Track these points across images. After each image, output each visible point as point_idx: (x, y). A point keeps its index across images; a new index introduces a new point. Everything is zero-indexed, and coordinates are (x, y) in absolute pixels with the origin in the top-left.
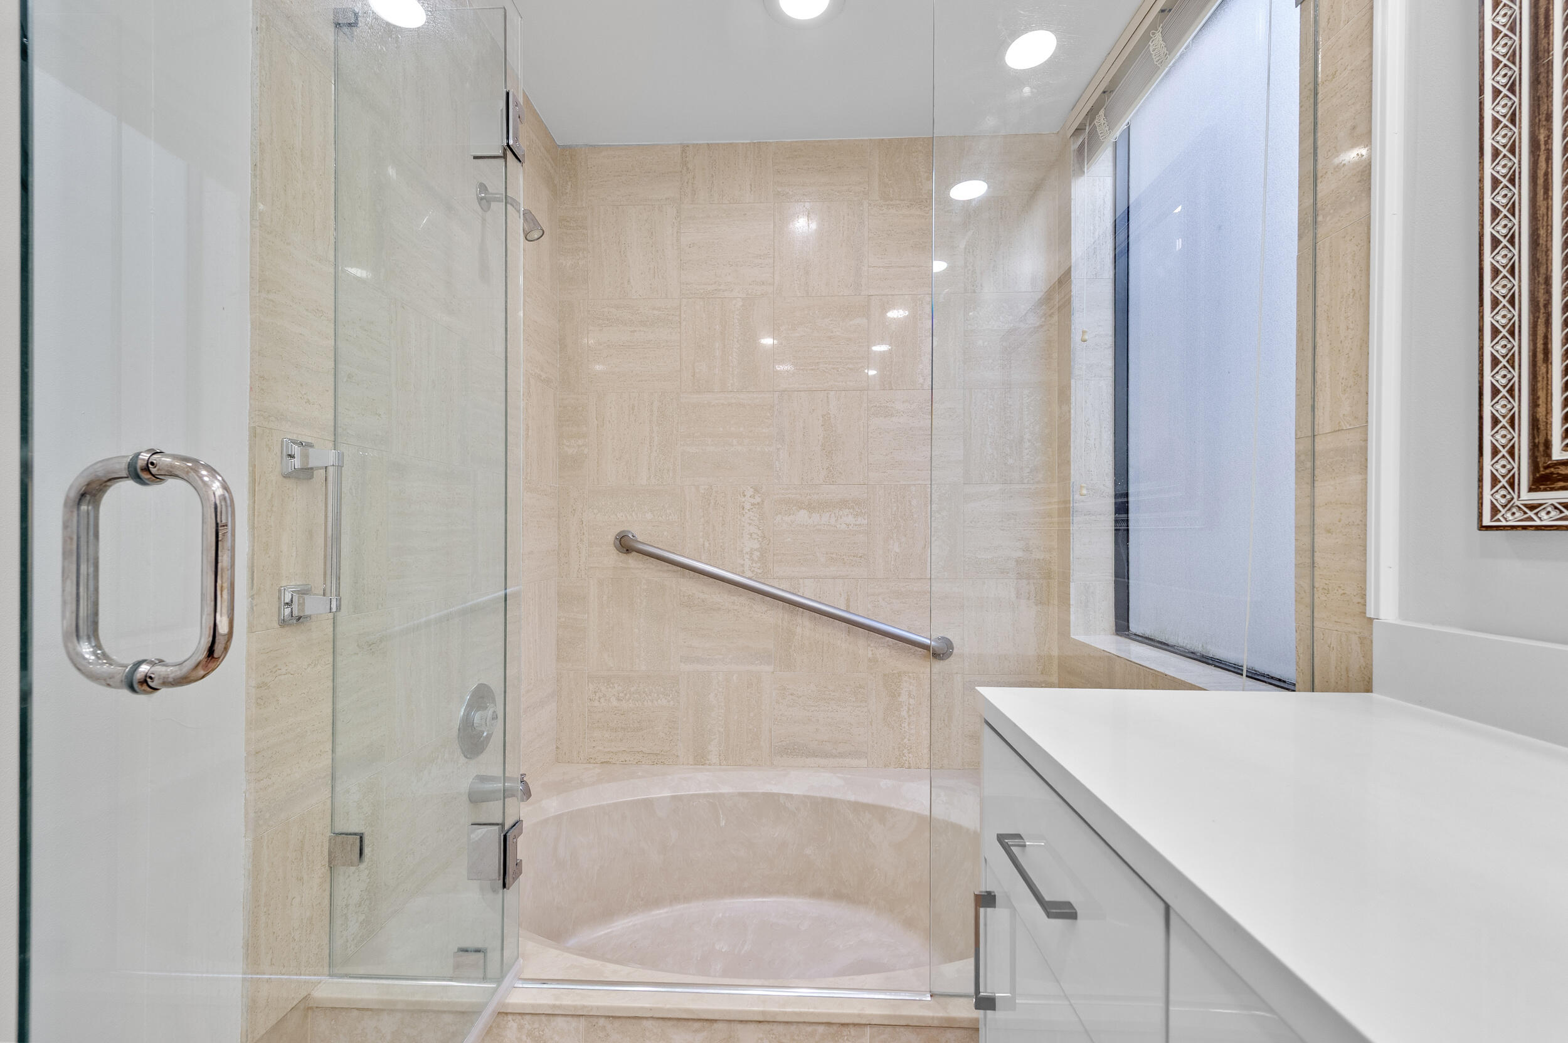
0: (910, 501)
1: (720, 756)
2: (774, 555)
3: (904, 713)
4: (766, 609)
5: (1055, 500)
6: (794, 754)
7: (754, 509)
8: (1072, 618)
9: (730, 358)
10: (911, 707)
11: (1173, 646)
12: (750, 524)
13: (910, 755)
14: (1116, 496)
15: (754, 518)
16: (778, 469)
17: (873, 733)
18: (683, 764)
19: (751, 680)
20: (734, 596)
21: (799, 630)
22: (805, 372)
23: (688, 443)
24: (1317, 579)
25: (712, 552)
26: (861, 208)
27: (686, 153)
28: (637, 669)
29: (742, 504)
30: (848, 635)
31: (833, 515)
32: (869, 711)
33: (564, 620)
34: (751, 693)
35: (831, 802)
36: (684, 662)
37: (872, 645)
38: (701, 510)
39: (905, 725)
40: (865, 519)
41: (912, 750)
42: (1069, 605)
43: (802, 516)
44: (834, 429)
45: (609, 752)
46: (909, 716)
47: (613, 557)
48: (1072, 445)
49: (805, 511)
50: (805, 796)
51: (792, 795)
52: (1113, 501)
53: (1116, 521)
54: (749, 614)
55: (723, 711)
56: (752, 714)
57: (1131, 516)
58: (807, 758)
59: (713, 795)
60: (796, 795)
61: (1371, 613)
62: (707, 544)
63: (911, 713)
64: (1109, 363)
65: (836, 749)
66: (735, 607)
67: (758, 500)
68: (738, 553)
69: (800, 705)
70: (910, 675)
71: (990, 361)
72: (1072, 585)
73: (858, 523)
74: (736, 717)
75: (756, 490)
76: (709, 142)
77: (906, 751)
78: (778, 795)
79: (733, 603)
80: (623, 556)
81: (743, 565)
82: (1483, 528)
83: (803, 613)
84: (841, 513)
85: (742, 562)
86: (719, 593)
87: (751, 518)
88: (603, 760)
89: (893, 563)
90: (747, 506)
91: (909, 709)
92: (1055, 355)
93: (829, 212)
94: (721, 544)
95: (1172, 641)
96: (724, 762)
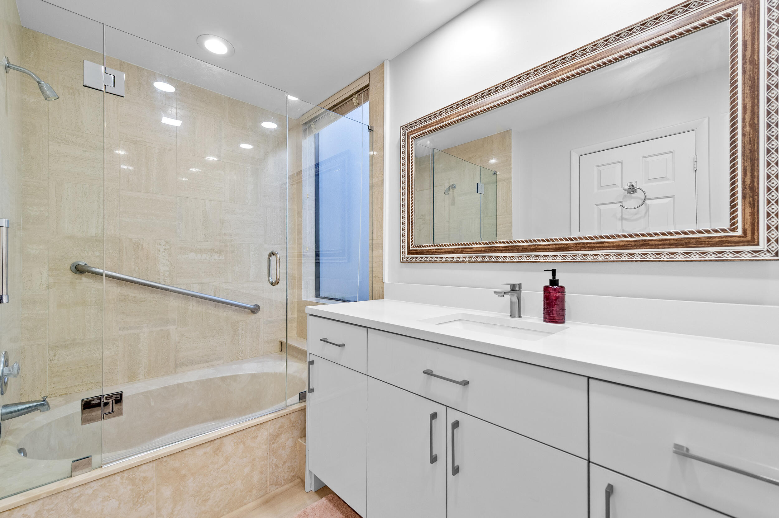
0: (243, 250)
1: (145, 374)
2: (177, 273)
3: (240, 338)
4: (173, 299)
5: (296, 251)
6: (188, 365)
7: (166, 252)
8: (303, 293)
9: (151, 176)
10: (243, 335)
11: (334, 299)
12: (163, 259)
13: (242, 354)
14: (316, 252)
15: (166, 256)
16: (179, 233)
17: (226, 348)
18: (121, 383)
19: (164, 334)
20: (154, 294)
21: (190, 308)
22: (194, 190)
23: (125, 216)
24: (373, 274)
25: (140, 272)
26: (221, 124)
27: (123, 66)
28: (89, 338)
29: (159, 249)
30: (215, 308)
31: (208, 255)
32: (224, 339)
33: (27, 315)
34: (164, 340)
35: (211, 380)
36: (122, 330)
37: (226, 311)
38: (133, 251)
39: (240, 342)
40: (223, 257)
41: (243, 352)
42: (302, 288)
43: (192, 255)
44: (208, 217)
45: (66, 388)
46: (242, 338)
47: (70, 276)
48: (303, 232)
49: (194, 253)
50: (198, 381)
51: (190, 382)
52: (315, 253)
53: (316, 259)
54: (163, 302)
55: (147, 352)
56: (164, 351)
57: (320, 258)
58: (194, 365)
59: (147, 392)
60: (193, 381)
61: (384, 282)
62: (137, 269)
63: (243, 337)
64: (314, 206)
65: (209, 359)
66: (155, 300)
67: (168, 247)
68: (156, 273)
69: (191, 342)
70: (243, 321)
71: (274, 198)
72: (303, 281)
73: (219, 259)
74: (155, 354)
75: (167, 242)
76: (138, 66)
77: (241, 353)
78: (183, 384)
79: (154, 297)
80: (77, 276)
81: (159, 279)
82: (401, 262)
83: (193, 299)
84: (212, 254)
85: (159, 277)
86: (145, 293)
87: (164, 256)
88: (60, 394)
89: (235, 275)
90: (162, 250)
91: (242, 335)
92: (296, 199)
93: (205, 120)
94: (146, 269)
95: (333, 297)
96: (148, 377)
